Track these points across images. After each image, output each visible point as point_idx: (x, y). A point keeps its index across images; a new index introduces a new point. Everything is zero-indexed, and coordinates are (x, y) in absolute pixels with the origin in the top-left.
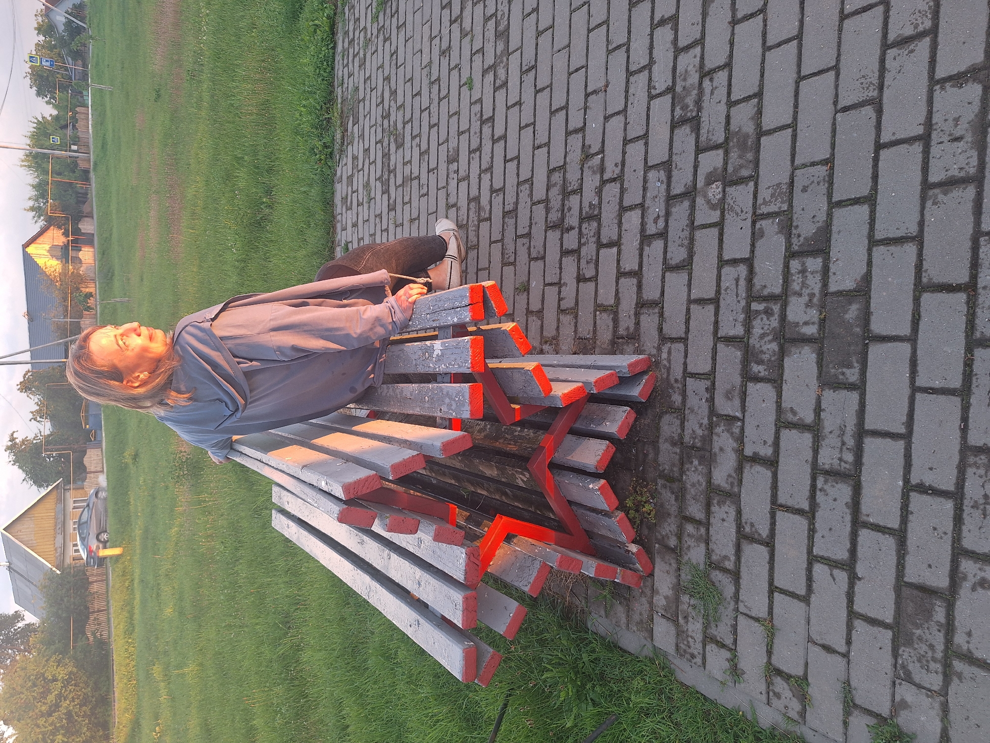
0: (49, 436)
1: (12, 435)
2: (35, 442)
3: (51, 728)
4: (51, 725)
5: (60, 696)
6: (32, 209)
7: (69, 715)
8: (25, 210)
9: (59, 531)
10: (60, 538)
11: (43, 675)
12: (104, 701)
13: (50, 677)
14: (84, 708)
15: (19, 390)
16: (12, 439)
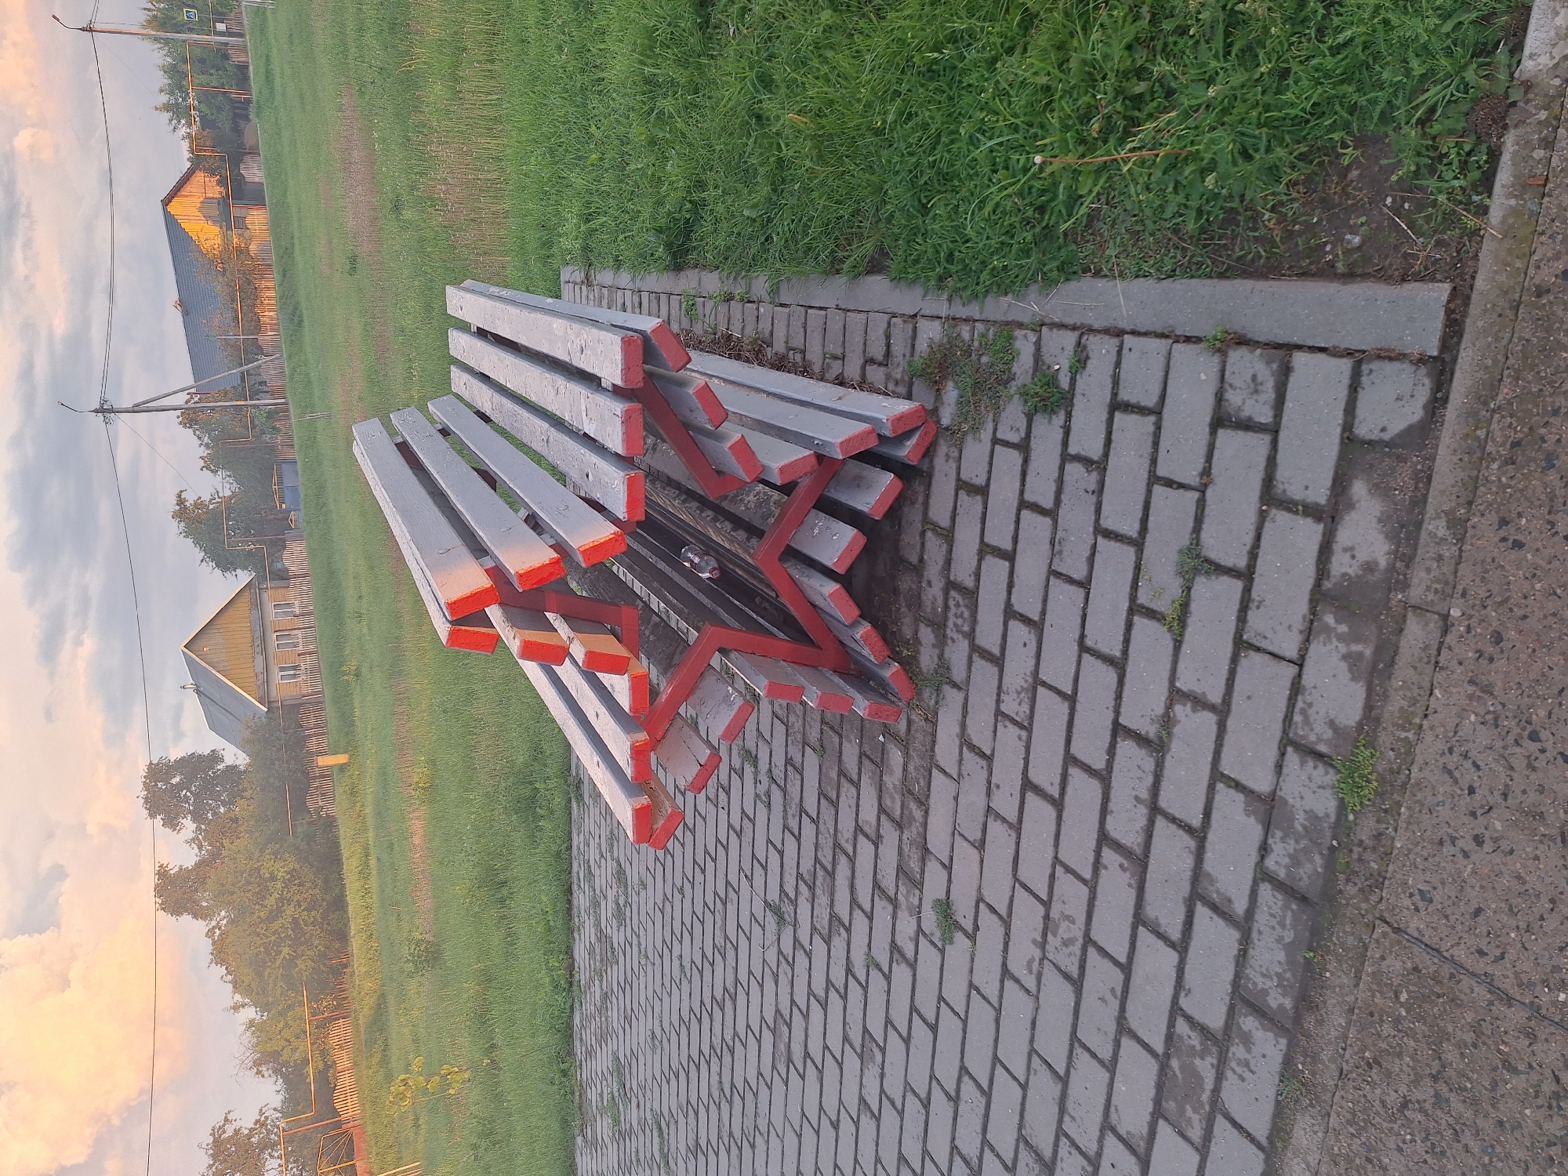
0: (231, 498)
1: (180, 496)
2: (211, 507)
3: (273, 938)
4: (274, 933)
5: (281, 899)
6: (167, 107)
7: (295, 921)
8: (157, 109)
9: (258, 650)
10: (260, 659)
11: (258, 870)
12: (339, 903)
13: (267, 875)
14: (313, 913)
15: (180, 423)
16: (181, 501)
